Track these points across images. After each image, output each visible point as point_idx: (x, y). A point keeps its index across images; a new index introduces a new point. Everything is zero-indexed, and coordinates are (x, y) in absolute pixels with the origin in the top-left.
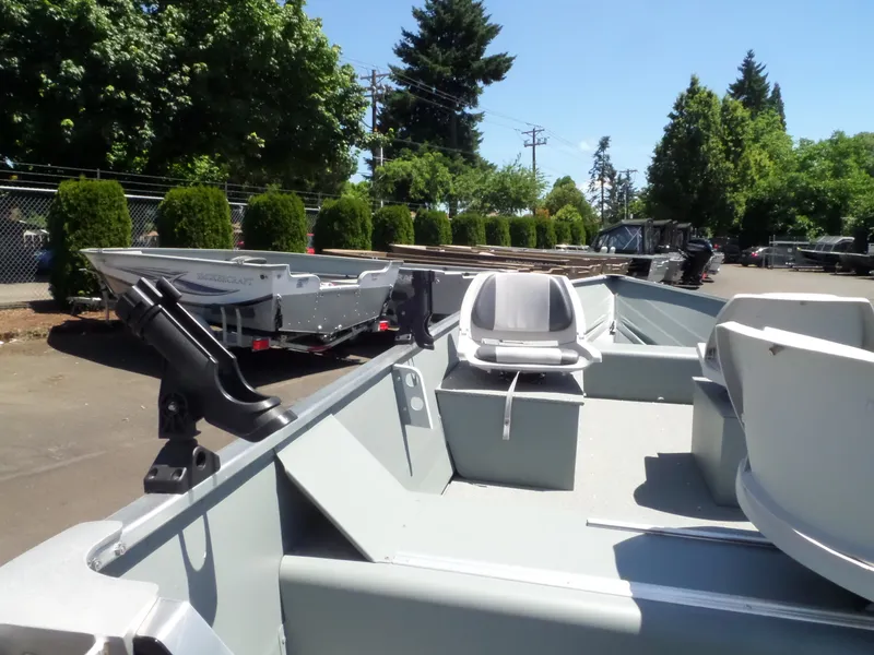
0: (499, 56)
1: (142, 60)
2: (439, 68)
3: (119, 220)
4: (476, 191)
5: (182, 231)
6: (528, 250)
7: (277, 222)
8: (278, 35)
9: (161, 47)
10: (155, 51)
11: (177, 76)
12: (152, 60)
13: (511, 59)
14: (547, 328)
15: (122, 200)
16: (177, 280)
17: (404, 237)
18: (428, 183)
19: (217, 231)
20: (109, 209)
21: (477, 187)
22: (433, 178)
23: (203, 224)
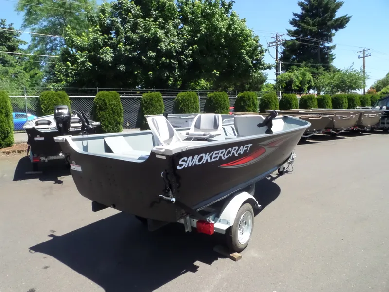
0: (341, 17)
1: (175, 48)
2: (310, 28)
3: (160, 105)
4: (329, 83)
5: (182, 108)
7: (217, 103)
8: (224, 30)
10: (180, 43)
11: (187, 51)
12: (178, 47)
13: (349, 17)
15: (161, 99)
17: (274, 106)
18: (301, 82)
19: (193, 108)
20: (157, 102)
21: (329, 81)
22: (303, 79)
23: (188, 106)
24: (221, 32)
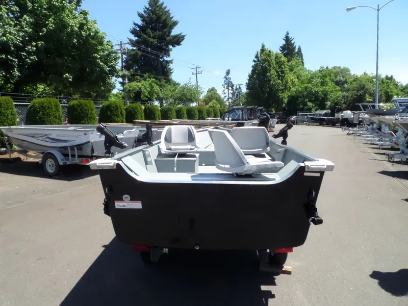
0: (178, 35)
1: (12, 40)
2: (151, 40)
3: (12, 114)
4: (171, 96)
5: (40, 118)
6: (194, 121)
7: (83, 113)
8: (76, 29)
9: (21, 34)
10: (19, 36)
11: (30, 47)
12: (18, 40)
13: (184, 36)
14: (187, 141)
15: (12, 105)
16: (47, 138)
18: (149, 93)
19: (56, 117)
20: (7, 109)
21: (171, 94)
22: (151, 90)
23: (50, 115)
24: (72, 30)
